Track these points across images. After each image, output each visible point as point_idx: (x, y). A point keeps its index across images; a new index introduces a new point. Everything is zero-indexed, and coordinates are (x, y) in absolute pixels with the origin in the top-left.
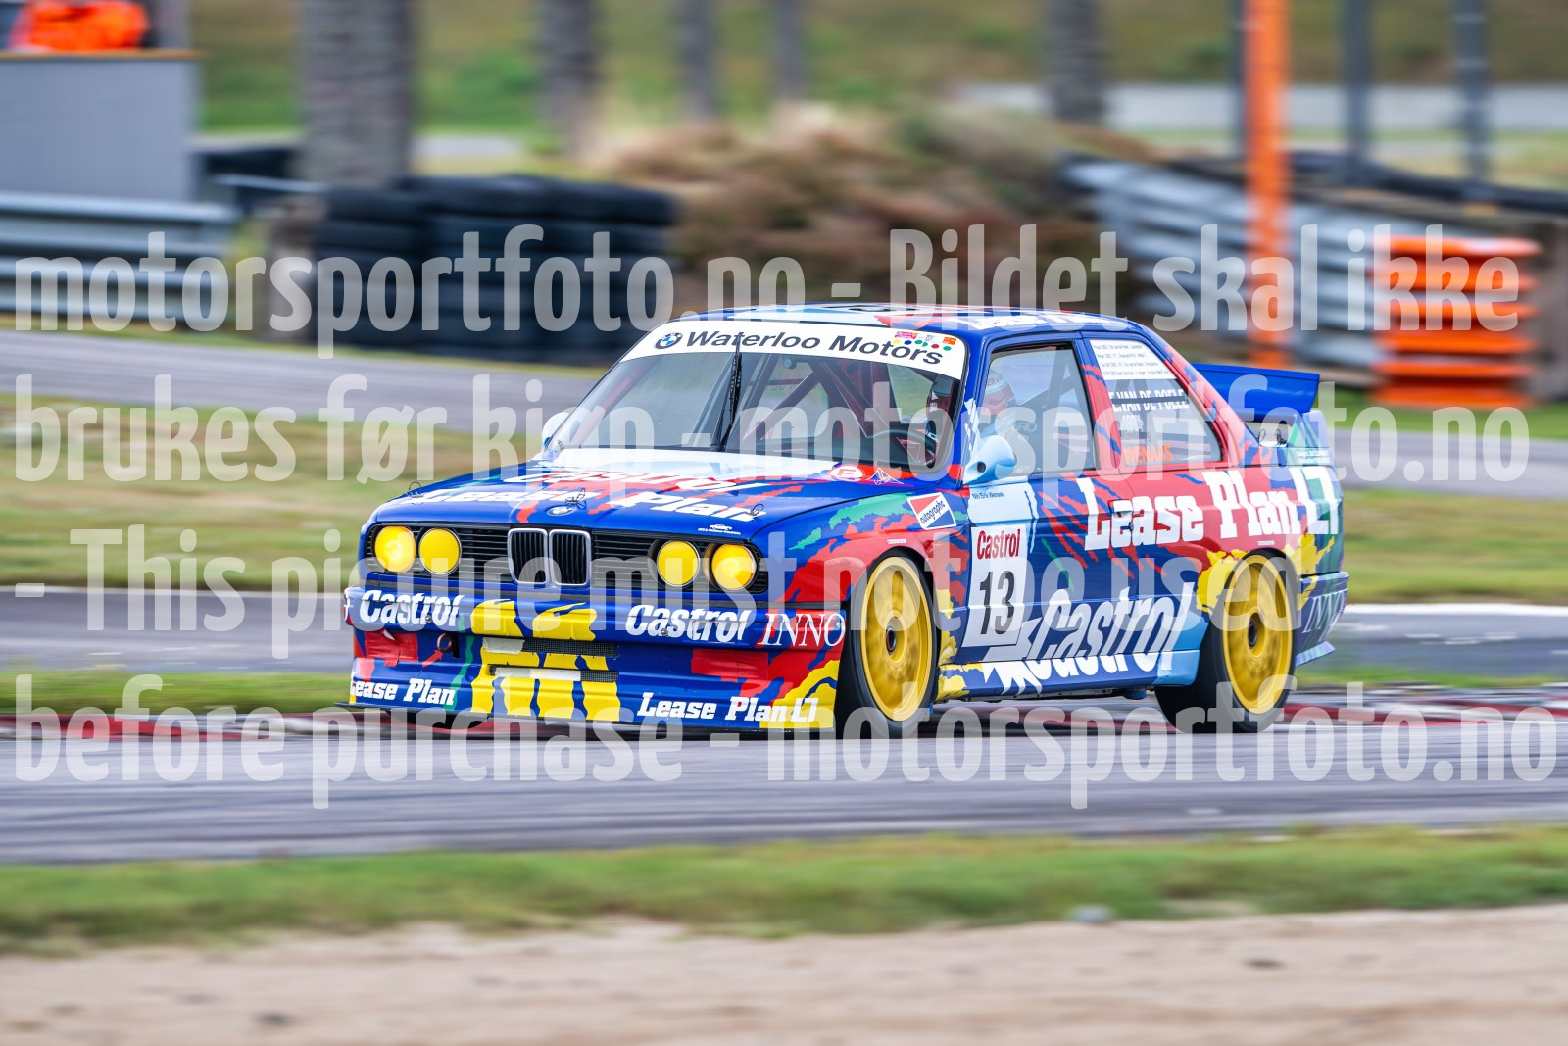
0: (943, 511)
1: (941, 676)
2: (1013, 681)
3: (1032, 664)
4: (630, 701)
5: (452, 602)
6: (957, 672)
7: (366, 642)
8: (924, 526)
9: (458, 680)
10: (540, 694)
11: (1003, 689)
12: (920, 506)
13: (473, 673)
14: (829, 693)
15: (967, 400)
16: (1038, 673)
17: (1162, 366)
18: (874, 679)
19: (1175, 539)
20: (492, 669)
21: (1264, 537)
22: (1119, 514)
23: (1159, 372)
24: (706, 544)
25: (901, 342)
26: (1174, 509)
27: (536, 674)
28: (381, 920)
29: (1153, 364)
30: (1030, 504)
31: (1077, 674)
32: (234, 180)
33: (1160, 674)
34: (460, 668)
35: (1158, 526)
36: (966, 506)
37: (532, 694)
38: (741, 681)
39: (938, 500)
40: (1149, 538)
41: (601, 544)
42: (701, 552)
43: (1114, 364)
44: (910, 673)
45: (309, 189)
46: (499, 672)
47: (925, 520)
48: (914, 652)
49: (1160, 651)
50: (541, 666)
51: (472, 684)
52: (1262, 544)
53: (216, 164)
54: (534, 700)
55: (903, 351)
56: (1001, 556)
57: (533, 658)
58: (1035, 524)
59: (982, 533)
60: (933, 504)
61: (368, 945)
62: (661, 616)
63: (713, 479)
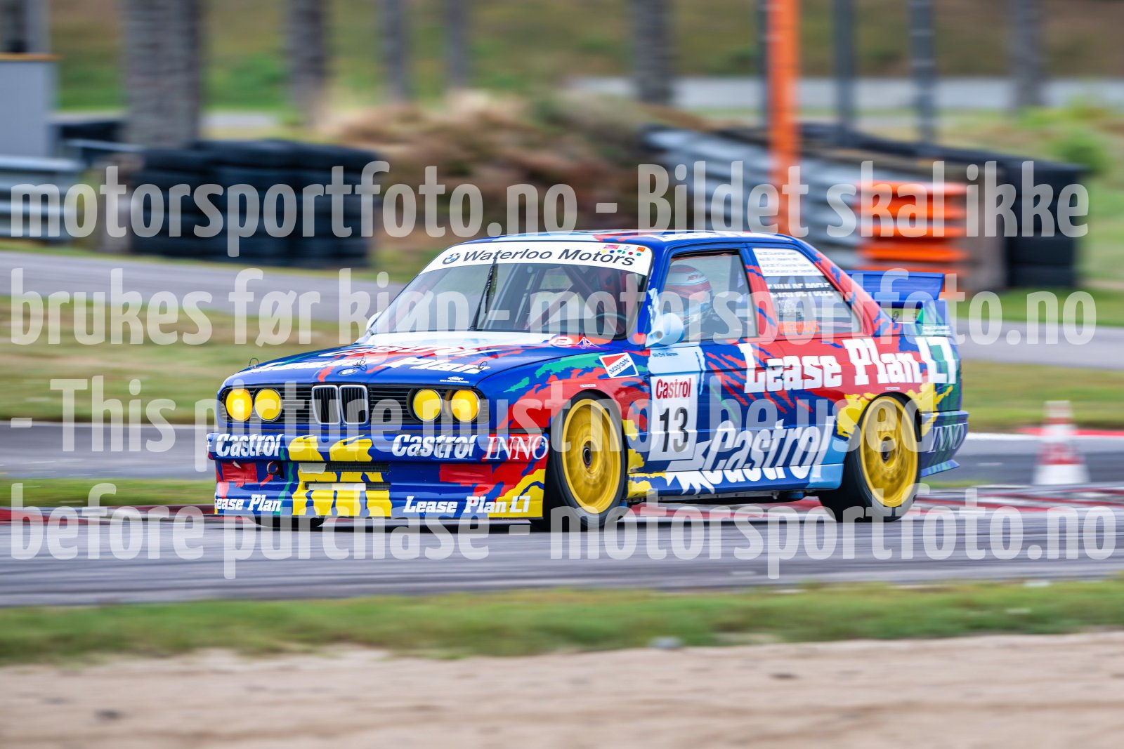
0: (628, 365)
1: (630, 481)
2: (691, 485)
3: (707, 474)
4: (397, 503)
5: (275, 439)
6: (645, 479)
7: (223, 471)
8: (612, 376)
9: (283, 494)
10: (337, 501)
11: (682, 490)
12: (609, 362)
13: (293, 488)
14: (538, 493)
15: (650, 289)
16: (711, 480)
17: (811, 266)
18: (573, 483)
19: (819, 386)
20: (307, 485)
21: (891, 384)
22: (773, 368)
23: (810, 271)
24: (446, 391)
25: (608, 251)
26: (818, 364)
27: (336, 487)
28: (181, 646)
29: (805, 265)
30: (699, 361)
31: (743, 480)
32: (81, 143)
33: (812, 481)
34: (284, 485)
35: (804, 377)
36: (647, 362)
37: (332, 501)
38: (474, 486)
39: (624, 358)
40: (798, 385)
41: (375, 394)
42: (443, 396)
43: (772, 265)
44: (603, 480)
45: (132, 148)
46: (311, 487)
47: (612, 371)
48: (605, 466)
49: (812, 465)
50: (338, 481)
51: (293, 496)
52: (889, 389)
53: (68, 132)
54: (334, 505)
55: (609, 258)
56: (676, 396)
57: (332, 476)
58: (703, 374)
59: (660, 381)
60: (620, 360)
61: (173, 664)
62: (415, 442)
63: (462, 348)
